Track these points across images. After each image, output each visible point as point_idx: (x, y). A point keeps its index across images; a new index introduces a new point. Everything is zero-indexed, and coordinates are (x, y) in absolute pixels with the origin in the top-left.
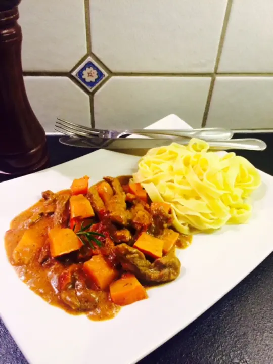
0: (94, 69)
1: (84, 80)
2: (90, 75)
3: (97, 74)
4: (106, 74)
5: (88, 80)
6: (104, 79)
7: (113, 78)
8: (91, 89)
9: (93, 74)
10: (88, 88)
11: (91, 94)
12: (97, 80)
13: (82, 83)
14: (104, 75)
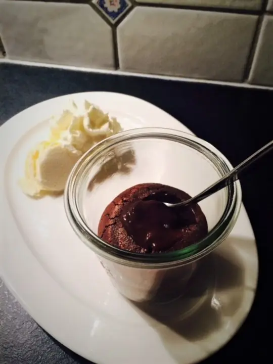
1: (106, 9)
2: (112, 3)
3: (120, 3)
4: (130, 4)
5: (111, 9)
6: (127, 8)
7: (137, 8)
8: (114, 20)
9: (115, 3)
10: (110, 19)
11: (114, 27)
12: (120, 10)
13: (104, 13)
14: (128, 5)
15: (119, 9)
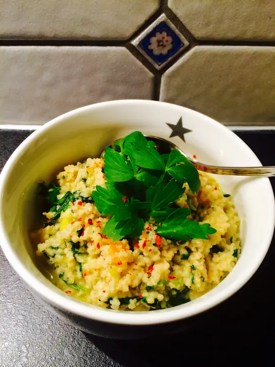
0: (168, 35)
1: (150, 53)
2: (161, 44)
3: (172, 43)
4: (186, 43)
5: (157, 51)
6: (182, 49)
8: (159, 65)
9: (165, 43)
10: (155, 64)
11: (158, 74)
12: (170, 52)
13: (147, 57)
14: (184, 44)
15: (168, 51)
